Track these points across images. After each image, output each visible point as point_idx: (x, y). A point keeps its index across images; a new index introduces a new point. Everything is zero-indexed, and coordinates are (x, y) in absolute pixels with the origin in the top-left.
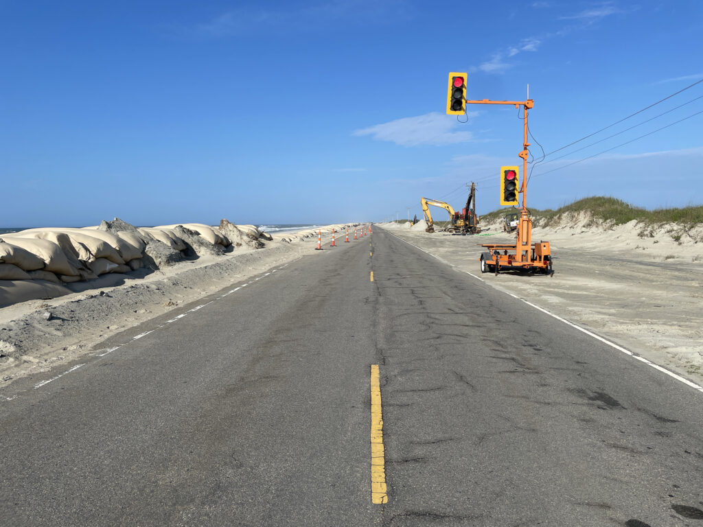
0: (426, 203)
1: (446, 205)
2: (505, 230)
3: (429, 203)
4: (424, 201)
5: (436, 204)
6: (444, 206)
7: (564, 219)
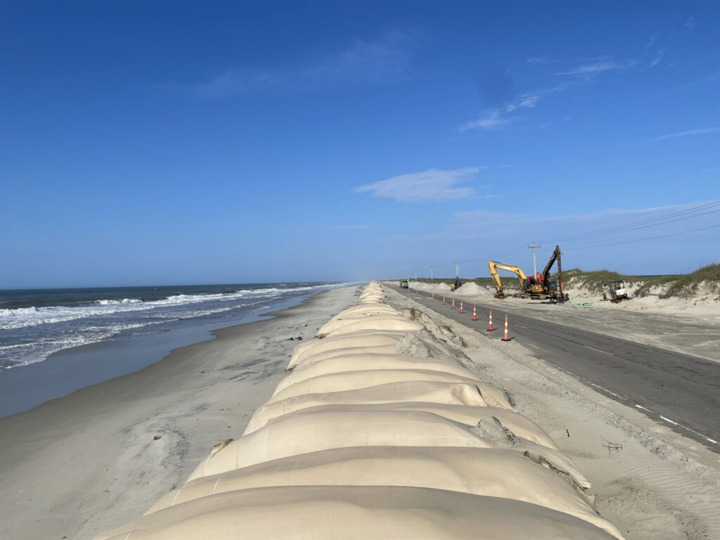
0: (495, 267)
1: (516, 269)
2: (605, 298)
3: (497, 266)
4: (492, 265)
5: (505, 268)
6: (514, 269)
7: (701, 289)
